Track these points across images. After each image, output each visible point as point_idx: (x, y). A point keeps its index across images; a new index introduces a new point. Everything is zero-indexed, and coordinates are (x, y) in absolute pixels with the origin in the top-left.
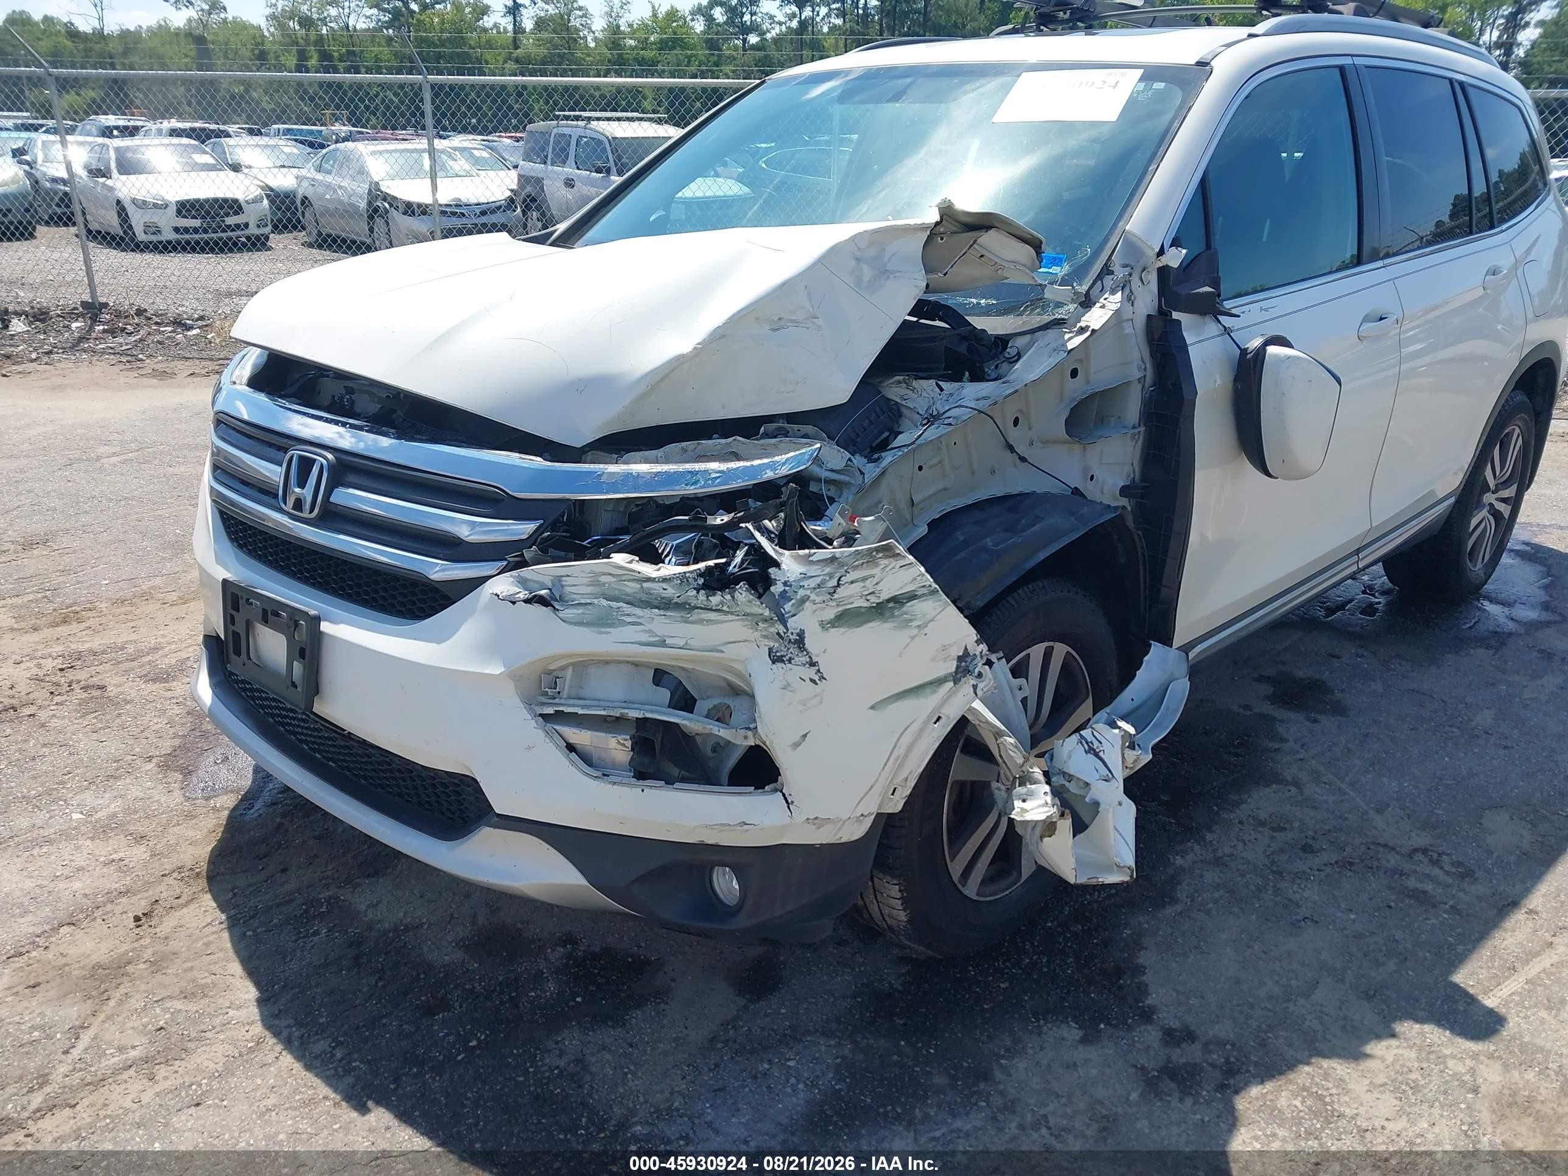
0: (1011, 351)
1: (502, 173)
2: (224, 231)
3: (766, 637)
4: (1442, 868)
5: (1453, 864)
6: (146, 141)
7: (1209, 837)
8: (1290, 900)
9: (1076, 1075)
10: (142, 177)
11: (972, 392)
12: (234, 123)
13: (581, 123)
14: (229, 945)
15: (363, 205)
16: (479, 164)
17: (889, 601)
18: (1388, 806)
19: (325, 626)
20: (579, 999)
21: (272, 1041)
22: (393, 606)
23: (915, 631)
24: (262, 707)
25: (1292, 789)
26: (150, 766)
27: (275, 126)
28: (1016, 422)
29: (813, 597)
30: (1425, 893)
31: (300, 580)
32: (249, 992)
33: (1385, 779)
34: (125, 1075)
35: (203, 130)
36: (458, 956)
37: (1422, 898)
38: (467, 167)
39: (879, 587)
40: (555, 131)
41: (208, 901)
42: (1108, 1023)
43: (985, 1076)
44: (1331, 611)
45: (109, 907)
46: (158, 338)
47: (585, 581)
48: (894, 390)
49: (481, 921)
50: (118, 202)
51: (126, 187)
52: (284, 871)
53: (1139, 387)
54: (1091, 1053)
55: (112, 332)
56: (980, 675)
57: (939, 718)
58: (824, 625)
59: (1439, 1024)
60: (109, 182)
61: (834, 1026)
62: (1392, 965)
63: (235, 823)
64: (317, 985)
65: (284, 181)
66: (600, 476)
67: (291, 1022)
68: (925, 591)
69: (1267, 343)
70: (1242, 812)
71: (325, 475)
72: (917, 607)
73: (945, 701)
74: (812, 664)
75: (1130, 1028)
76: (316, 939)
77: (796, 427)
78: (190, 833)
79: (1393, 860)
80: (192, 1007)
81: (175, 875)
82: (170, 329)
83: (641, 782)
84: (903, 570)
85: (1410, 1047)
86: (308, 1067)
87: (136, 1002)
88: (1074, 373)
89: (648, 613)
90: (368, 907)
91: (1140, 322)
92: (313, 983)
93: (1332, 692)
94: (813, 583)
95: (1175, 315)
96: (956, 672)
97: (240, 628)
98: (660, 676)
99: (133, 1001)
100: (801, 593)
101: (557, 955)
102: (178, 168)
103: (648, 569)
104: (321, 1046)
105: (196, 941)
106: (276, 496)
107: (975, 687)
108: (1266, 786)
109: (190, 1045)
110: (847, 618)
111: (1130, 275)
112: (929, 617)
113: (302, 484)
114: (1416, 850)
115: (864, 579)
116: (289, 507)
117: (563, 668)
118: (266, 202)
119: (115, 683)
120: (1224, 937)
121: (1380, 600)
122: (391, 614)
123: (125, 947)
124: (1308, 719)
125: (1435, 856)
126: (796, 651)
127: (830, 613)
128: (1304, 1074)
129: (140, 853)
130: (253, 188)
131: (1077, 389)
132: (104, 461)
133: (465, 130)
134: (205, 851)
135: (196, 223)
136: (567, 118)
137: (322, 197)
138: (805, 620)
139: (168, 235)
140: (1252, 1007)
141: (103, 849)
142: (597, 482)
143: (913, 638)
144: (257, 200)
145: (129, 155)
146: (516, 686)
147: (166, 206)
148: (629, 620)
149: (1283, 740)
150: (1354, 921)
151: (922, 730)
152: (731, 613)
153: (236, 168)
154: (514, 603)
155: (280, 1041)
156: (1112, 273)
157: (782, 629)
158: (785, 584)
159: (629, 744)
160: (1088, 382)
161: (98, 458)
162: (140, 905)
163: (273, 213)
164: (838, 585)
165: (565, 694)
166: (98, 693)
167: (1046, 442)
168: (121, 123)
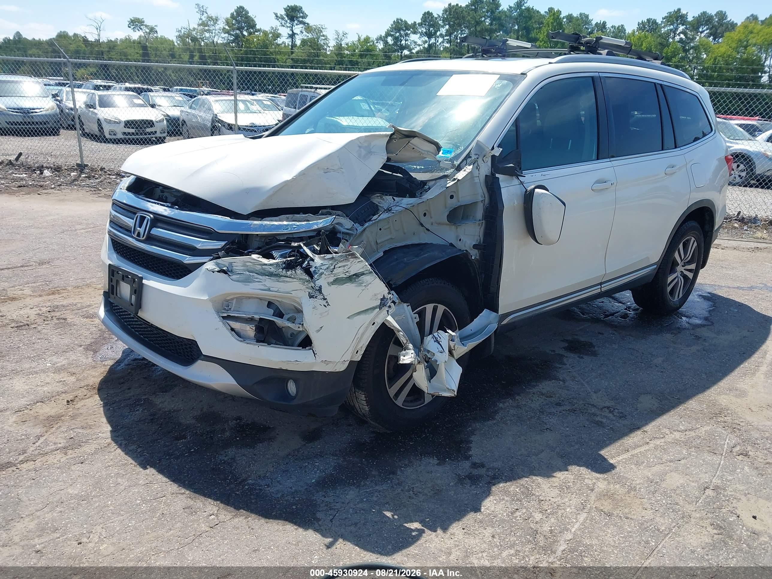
0: (426, 187)
1: (276, 112)
2: (146, 134)
3: (307, 288)
4: (613, 414)
5: (618, 413)
6: (114, 93)
7: (517, 398)
8: (543, 422)
9: (431, 475)
10: (111, 109)
11: (406, 201)
12: (158, 85)
13: (313, 90)
14: (103, 412)
15: (209, 125)
16: (266, 108)
17: (354, 275)
18: (600, 390)
19: (144, 281)
20: (238, 439)
21: (114, 444)
22: (170, 274)
23: (364, 288)
24: (123, 319)
25: (561, 382)
26: (81, 348)
27: (175, 87)
28: (425, 215)
29: (325, 272)
30: (601, 422)
31: (138, 265)
32: (108, 428)
33: (603, 381)
34: (56, 452)
35: (139, 88)
36: (194, 421)
37: (600, 424)
38: (260, 109)
39: (350, 270)
40: (300, 93)
41: (97, 397)
42: (450, 459)
43: (394, 473)
44: (607, 316)
45: (57, 397)
46: (109, 181)
47: (241, 264)
48: (376, 199)
49: (205, 410)
50: (99, 120)
51: (103, 113)
52: (129, 389)
53: (482, 205)
54: (440, 469)
55: (89, 177)
56: (390, 307)
57: (374, 323)
58: (329, 284)
59: (587, 467)
60: (95, 111)
61: (338, 452)
62: (577, 447)
63: (112, 371)
64: (135, 427)
65: (175, 112)
66: (251, 225)
67: (123, 439)
68: (367, 272)
69: (536, 188)
70: (534, 390)
71: (149, 223)
72: (366, 278)
73: (377, 316)
74: (325, 299)
75: (459, 461)
76: (137, 412)
77: (334, 212)
78: (93, 373)
79: (593, 410)
80: (85, 432)
81: (85, 388)
82: (114, 177)
83: (258, 344)
84: (358, 264)
85: (572, 475)
86: (126, 454)
87: (63, 429)
88: (452, 197)
89: (264, 278)
90: (160, 403)
91: (482, 178)
92: (133, 427)
93: (594, 347)
94: (325, 267)
95: (497, 175)
96: (380, 305)
97: (114, 283)
98: (270, 304)
99: (62, 428)
100: (321, 271)
101: (232, 423)
102: (128, 106)
103: (265, 261)
104: (133, 447)
105: (90, 410)
106: (131, 232)
107: (388, 311)
108: (550, 380)
109: (83, 444)
110: (338, 281)
111: (478, 158)
112: (369, 282)
113: (140, 227)
114: (605, 407)
115: (344, 266)
116: (135, 236)
117: (232, 299)
118: (165, 121)
119: (70, 318)
120: (510, 433)
121: (631, 313)
122: (169, 277)
123: (61, 411)
124: (579, 357)
125: (612, 409)
126: (318, 293)
127: (331, 279)
128: (524, 481)
129: (73, 379)
130: (160, 115)
131: (453, 204)
132: (78, 231)
133: (265, 92)
134: (98, 380)
135: (133, 131)
136: (307, 87)
137: (191, 120)
138: (322, 282)
139: (120, 136)
140: (512, 457)
141: (57, 377)
142: (249, 227)
143: (363, 290)
144: (161, 121)
145: (105, 98)
146: (213, 305)
147: (119, 123)
148: (257, 280)
149: (565, 364)
150: (568, 431)
151: (367, 328)
152: (295, 278)
153: (153, 106)
154: (213, 272)
155: (117, 445)
156: (471, 157)
157: (313, 285)
158: (315, 267)
159: (254, 328)
160: (459, 201)
161: (76, 230)
162: (70, 397)
163: (168, 127)
164: (334, 268)
165: (232, 309)
166: (63, 321)
167: (439, 224)
168: (103, 84)
